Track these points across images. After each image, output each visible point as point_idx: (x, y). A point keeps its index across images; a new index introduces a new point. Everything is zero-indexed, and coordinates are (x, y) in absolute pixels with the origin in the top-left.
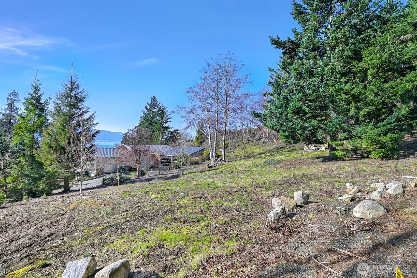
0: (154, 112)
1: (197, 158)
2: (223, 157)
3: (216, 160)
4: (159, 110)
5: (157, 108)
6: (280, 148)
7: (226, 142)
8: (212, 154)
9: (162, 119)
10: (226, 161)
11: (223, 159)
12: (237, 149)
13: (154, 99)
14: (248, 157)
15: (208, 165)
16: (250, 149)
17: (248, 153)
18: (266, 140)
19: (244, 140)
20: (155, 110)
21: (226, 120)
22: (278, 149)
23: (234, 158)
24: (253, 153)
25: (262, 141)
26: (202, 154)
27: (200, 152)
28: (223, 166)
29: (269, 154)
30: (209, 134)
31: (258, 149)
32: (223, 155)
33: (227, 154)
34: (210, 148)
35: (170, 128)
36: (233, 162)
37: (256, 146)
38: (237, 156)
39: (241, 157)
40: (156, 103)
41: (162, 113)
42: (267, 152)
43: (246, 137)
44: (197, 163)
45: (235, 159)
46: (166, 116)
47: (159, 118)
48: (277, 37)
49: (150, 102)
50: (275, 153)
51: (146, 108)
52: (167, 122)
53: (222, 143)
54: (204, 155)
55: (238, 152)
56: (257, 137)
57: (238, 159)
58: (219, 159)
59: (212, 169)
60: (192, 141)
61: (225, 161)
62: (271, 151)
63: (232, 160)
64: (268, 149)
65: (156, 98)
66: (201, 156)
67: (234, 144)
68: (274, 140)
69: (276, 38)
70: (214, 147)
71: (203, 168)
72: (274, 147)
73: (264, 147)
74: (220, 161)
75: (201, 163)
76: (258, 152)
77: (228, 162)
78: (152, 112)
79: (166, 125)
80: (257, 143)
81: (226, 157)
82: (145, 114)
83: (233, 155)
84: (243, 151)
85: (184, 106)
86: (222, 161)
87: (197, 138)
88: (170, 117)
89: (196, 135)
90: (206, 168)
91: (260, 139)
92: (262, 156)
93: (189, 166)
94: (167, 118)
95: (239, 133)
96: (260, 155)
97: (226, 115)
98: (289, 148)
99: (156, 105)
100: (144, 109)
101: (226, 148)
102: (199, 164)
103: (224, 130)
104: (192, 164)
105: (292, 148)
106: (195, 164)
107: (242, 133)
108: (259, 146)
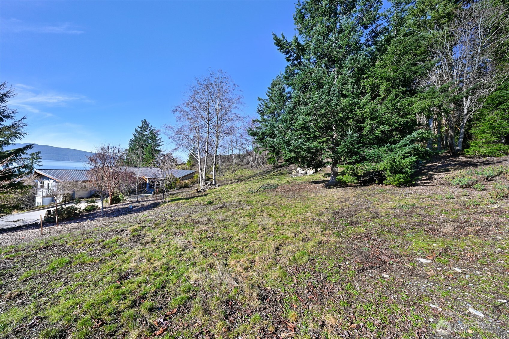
0: (145, 135)
1: (187, 181)
2: (214, 181)
3: (206, 184)
4: (151, 133)
5: (148, 132)
6: (269, 172)
7: (217, 165)
8: (202, 177)
9: (154, 142)
10: (217, 185)
11: (214, 183)
12: (228, 172)
13: (145, 122)
14: (239, 180)
15: (197, 189)
16: (239, 172)
17: (238, 176)
18: (254, 164)
19: (234, 164)
20: (146, 133)
21: (217, 142)
22: (267, 173)
23: (224, 181)
24: (243, 176)
25: (250, 165)
26: (192, 177)
27: (191, 176)
28: (214, 190)
29: (259, 178)
30: (199, 156)
31: (247, 173)
32: (214, 178)
33: (218, 177)
34: (200, 171)
35: (161, 151)
36: (224, 186)
37: (245, 170)
38: (228, 179)
39: (231, 180)
40: (148, 127)
41: (154, 136)
42: (256, 175)
43: (235, 161)
44: (186, 186)
45: (225, 183)
46: (158, 140)
47: (150, 141)
48: (282, 35)
49: (140, 125)
50: (264, 176)
51: (136, 130)
52: (159, 146)
53: (213, 166)
54: (195, 177)
55: (228, 175)
56: (245, 161)
57: (229, 182)
58: (209, 183)
59: (200, 194)
60: (185, 164)
61: (215, 185)
62: (260, 174)
63: (222, 183)
64: (256, 173)
65: (148, 121)
66: (192, 180)
67: (224, 167)
68: (261, 164)
69: (280, 37)
70: (204, 170)
71: (191, 193)
72: (261, 170)
73: (252, 171)
74: (210, 185)
75: (191, 187)
76: (247, 176)
77: (219, 185)
78: (143, 135)
79: (157, 149)
80: (245, 166)
81: (216, 180)
82: (135, 136)
83: (223, 178)
84: (233, 174)
85: (171, 126)
86: (212, 185)
87: (189, 161)
88: (162, 140)
89: (188, 159)
90: (194, 193)
91: (248, 163)
92: (252, 179)
93: (177, 189)
94: (159, 141)
95: (229, 157)
96: (250, 178)
97: (217, 136)
98: (277, 171)
99: (147, 128)
100: (134, 132)
101: (217, 171)
102: (188, 187)
103: (215, 152)
104: (181, 188)
105: (279, 172)
106: (184, 188)
107: (232, 157)
108: (247, 170)
